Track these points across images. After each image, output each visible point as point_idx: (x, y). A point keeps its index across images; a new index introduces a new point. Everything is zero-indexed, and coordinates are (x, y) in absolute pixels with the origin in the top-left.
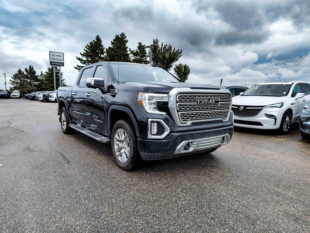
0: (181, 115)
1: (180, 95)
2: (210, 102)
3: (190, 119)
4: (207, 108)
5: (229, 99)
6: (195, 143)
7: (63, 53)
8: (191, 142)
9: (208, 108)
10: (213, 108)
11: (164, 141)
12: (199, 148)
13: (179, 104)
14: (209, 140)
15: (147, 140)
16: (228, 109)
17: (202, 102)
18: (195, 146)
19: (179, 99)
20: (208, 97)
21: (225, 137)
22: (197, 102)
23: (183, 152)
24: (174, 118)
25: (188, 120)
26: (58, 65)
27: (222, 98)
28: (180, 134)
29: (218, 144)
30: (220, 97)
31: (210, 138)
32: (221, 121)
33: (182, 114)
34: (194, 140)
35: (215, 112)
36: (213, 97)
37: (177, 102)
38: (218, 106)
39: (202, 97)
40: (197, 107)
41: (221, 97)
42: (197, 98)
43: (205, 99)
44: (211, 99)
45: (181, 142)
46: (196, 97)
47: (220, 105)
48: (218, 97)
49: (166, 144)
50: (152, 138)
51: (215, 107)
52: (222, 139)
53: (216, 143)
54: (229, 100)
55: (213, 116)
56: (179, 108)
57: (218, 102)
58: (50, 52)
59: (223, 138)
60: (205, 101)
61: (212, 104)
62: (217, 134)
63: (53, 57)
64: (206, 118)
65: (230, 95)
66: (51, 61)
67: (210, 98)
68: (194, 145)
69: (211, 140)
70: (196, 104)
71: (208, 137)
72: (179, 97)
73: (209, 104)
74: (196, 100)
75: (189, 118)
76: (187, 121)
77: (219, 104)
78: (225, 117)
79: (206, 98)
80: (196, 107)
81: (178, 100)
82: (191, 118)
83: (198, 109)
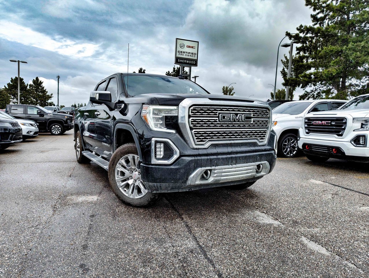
0: (195, 134)
1: (194, 108)
2: (237, 118)
3: (209, 140)
4: (233, 126)
5: (268, 114)
6: (216, 171)
7: (198, 42)
8: (210, 170)
9: (235, 125)
10: (242, 126)
11: (172, 167)
12: (222, 178)
13: (192, 119)
14: (236, 168)
15: (150, 166)
16: (267, 128)
17: (226, 117)
18: (215, 175)
19: (192, 112)
20: (235, 111)
21: (261, 165)
22: (218, 117)
23: (198, 182)
24: (185, 137)
25: (206, 141)
26: (188, 64)
27: (256, 114)
28: (193, 158)
29: (251, 174)
30: (252, 112)
31: (238, 165)
32: (255, 144)
33: (196, 132)
34: (213, 168)
35: (246, 131)
36: (242, 111)
37: (189, 116)
38: (250, 123)
39: (225, 111)
40: (218, 124)
41: (255, 112)
42: (218, 112)
43: (230, 113)
44: (239, 114)
45: (195, 169)
46: (217, 110)
47: (253, 122)
48: (250, 112)
49: (174, 171)
50: (156, 163)
51: (245, 125)
52: (256, 167)
53: (247, 173)
54: (266, 116)
55: (243, 136)
56: (192, 124)
57: (250, 118)
58: (177, 39)
59: (259, 166)
60: (231, 116)
61: (240, 121)
62: (248, 160)
63: (181, 50)
64: (233, 139)
65: (269, 110)
66: (177, 56)
67: (237, 112)
68: (215, 173)
69: (239, 168)
70: (217, 120)
71: (235, 164)
72: (192, 110)
73: (236, 121)
74: (217, 115)
75: (207, 139)
76: (204, 141)
77: (251, 120)
78: (260, 139)
79: (232, 112)
80: (216, 124)
81: (190, 113)
82: (209, 138)
83: (219, 126)
